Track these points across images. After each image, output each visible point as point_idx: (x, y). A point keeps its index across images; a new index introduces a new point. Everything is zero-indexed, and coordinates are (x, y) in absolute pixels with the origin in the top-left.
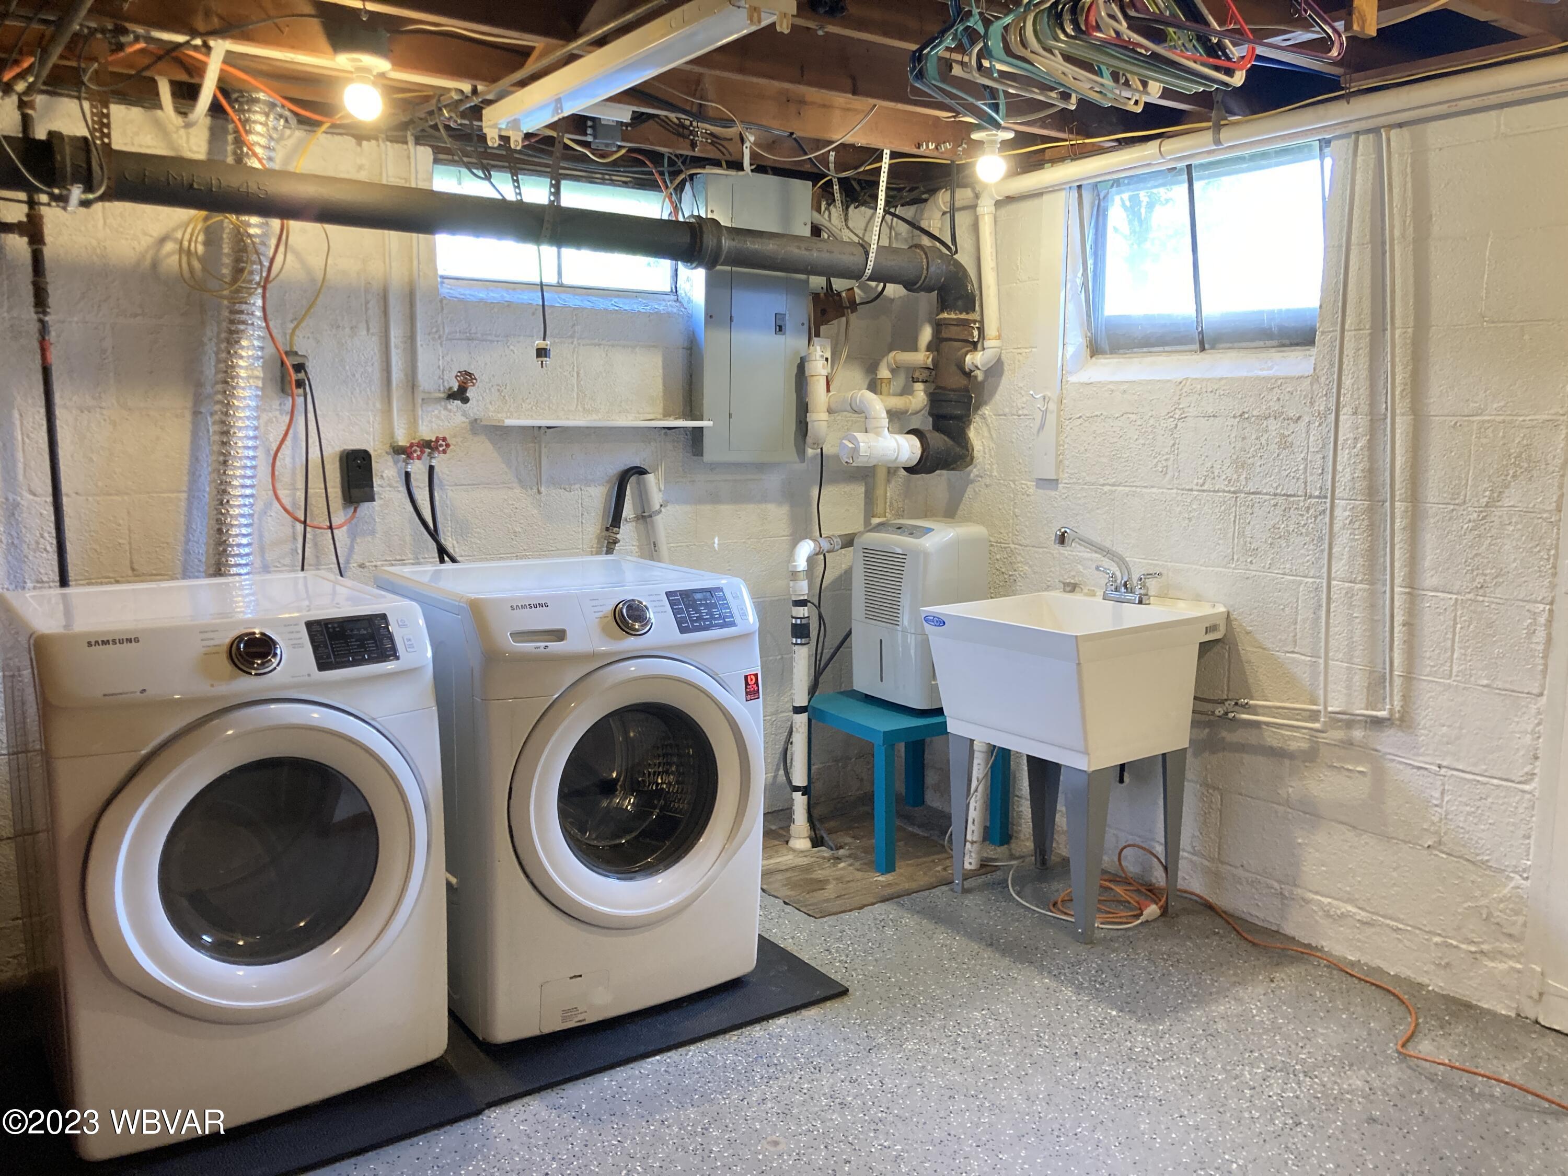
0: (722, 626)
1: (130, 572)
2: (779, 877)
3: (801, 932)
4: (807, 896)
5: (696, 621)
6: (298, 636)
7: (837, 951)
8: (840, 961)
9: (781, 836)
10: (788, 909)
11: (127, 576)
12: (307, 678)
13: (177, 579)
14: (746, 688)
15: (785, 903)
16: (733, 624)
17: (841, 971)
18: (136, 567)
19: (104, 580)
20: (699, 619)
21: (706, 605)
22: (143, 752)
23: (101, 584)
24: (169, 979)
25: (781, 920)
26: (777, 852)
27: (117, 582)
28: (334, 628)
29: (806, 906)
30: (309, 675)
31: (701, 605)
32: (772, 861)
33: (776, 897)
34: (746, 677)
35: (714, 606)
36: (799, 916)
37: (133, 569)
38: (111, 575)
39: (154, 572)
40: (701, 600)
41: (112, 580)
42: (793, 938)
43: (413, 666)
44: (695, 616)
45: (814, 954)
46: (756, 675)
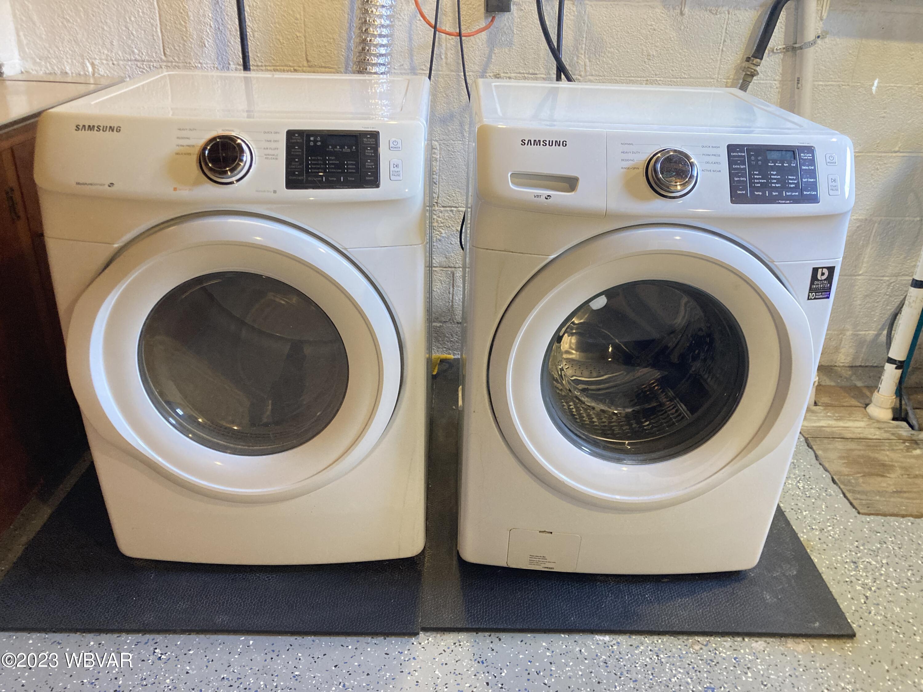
0: (795, 200)
1: (305, 63)
2: (839, 445)
3: (833, 526)
4: (861, 480)
5: (758, 189)
6: (273, 145)
7: (865, 569)
8: (864, 585)
9: (863, 396)
10: (833, 489)
11: (304, 66)
12: (272, 195)
13: (341, 72)
14: (812, 283)
15: (833, 480)
16: (814, 199)
17: (859, 600)
18: (309, 59)
19: (286, 68)
20: (764, 186)
21: (780, 170)
22: (116, 246)
23: (284, 71)
24: (150, 451)
25: (819, 502)
26: (850, 414)
27: (295, 71)
28: (315, 141)
29: (854, 492)
30: (275, 192)
31: (772, 169)
32: (841, 424)
33: (826, 470)
34: (815, 270)
35: (793, 171)
36: (841, 504)
37: (308, 61)
38: (291, 64)
39: (323, 65)
40: (775, 161)
41: (292, 69)
42: (822, 530)
43: (393, 198)
44: (759, 180)
45: (837, 562)
46: (831, 270)
